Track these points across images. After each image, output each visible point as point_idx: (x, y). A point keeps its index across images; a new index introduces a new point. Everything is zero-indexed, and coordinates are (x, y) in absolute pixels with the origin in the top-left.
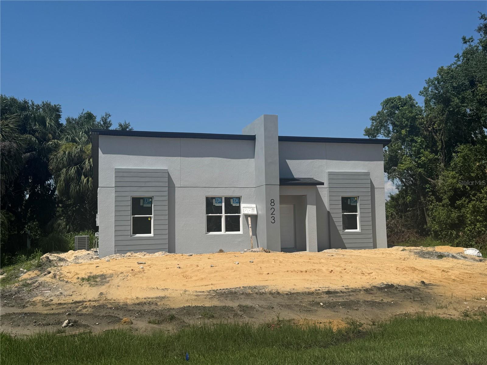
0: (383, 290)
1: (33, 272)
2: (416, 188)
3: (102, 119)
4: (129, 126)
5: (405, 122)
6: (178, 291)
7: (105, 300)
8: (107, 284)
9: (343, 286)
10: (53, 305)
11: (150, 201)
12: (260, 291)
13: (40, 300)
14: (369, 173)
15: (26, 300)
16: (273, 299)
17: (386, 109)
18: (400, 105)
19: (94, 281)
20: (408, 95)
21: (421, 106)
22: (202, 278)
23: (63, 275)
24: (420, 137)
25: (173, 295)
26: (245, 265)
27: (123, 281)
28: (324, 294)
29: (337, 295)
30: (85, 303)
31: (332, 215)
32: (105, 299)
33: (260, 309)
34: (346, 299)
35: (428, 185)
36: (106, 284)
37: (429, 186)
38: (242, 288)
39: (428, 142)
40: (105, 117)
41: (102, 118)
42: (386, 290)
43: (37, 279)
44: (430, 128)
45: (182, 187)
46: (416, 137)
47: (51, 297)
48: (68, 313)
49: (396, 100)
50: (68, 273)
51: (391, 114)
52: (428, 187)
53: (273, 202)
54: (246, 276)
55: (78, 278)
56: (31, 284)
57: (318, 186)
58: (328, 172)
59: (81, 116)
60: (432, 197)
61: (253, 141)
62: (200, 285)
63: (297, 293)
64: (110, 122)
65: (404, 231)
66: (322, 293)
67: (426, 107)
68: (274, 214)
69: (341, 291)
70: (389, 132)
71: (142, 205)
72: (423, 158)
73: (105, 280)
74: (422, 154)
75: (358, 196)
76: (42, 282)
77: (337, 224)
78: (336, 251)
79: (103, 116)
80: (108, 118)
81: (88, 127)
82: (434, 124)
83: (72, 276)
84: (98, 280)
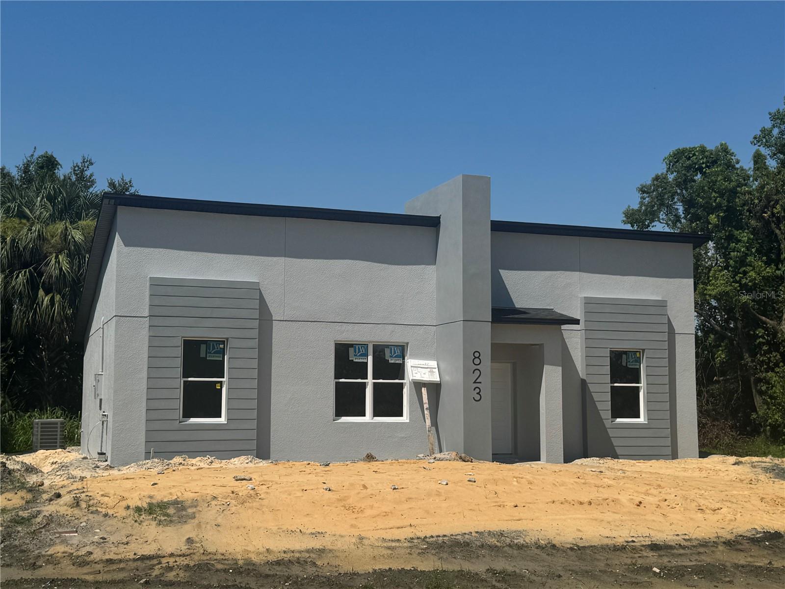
0: (762, 544)
1: (16, 493)
2: (735, 335)
3: (75, 170)
4: (131, 186)
5: (716, 200)
6: (347, 539)
7: (204, 553)
8: (193, 521)
9: (678, 535)
10: (96, 563)
11: (221, 348)
12: (516, 541)
13: (63, 553)
14: (666, 301)
15: (33, 551)
16: (549, 558)
17: (675, 171)
18: (703, 163)
19: (164, 515)
20: (722, 145)
21: (746, 167)
22: (386, 513)
23: (95, 501)
24: (746, 231)
25: (339, 545)
26: (460, 486)
27: (222, 515)
28: (648, 551)
29: (673, 552)
30: (164, 561)
31: (592, 388)
32: (202, 551)
33: (533, 577)
34: (696, 560)
35: (760, 330)
36: (189, 520)
37: (763, 331)
38: (474, 534)
39: (760, 241)
40: (80, 165)
41: (75, 167)
42: (767, 543)
43: (38, 509)
44: (766, 213)
45: (286, 321)
46: (737, 231)
47: (84, 546)
48: (144, 580)
49: (697, 154)
50: (102, 495)
51: (684, 182)
52: (760, 334)
53: (478, 358)
54: (474, 510)
55: (128, 508)
56: (29, 519)
57: (564, 327)
58: (585, 297)
59: (28, 161)
60: (776, 355)
61: (435, 229)
62: (387, 527)
63: (592, 546)
64: (91, 175)
65: (706, 424)
66: (643, 548)
67: (756, 169)
68: (480, 383)
69: (680, 545)
70: (677, 219)
71: (205, 356)
72: (752, 274)
73: (184, 513)
74: (751, 266)
75: (644, 350)
76: (53, 515)
77: (600, 406)
78: (601, 462)
79: (77, 164)
80: (88, 167)
81: (54, 187)
82: (774, 207)
83: (115, 503)
84: (171, 511)
